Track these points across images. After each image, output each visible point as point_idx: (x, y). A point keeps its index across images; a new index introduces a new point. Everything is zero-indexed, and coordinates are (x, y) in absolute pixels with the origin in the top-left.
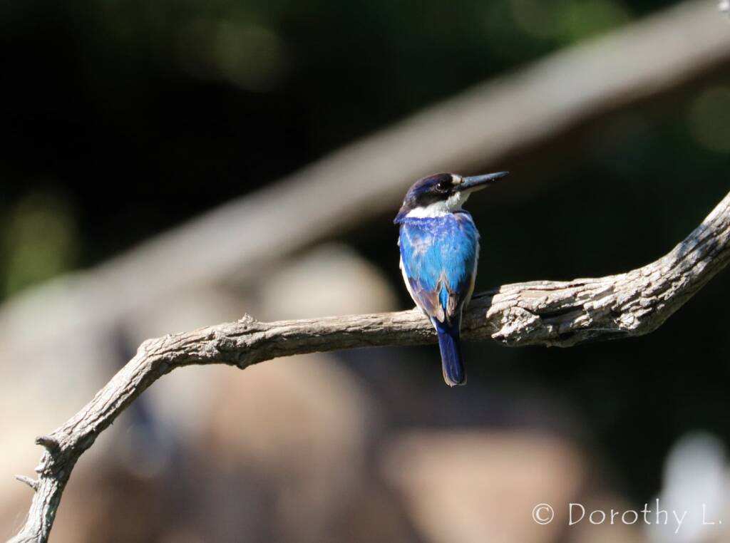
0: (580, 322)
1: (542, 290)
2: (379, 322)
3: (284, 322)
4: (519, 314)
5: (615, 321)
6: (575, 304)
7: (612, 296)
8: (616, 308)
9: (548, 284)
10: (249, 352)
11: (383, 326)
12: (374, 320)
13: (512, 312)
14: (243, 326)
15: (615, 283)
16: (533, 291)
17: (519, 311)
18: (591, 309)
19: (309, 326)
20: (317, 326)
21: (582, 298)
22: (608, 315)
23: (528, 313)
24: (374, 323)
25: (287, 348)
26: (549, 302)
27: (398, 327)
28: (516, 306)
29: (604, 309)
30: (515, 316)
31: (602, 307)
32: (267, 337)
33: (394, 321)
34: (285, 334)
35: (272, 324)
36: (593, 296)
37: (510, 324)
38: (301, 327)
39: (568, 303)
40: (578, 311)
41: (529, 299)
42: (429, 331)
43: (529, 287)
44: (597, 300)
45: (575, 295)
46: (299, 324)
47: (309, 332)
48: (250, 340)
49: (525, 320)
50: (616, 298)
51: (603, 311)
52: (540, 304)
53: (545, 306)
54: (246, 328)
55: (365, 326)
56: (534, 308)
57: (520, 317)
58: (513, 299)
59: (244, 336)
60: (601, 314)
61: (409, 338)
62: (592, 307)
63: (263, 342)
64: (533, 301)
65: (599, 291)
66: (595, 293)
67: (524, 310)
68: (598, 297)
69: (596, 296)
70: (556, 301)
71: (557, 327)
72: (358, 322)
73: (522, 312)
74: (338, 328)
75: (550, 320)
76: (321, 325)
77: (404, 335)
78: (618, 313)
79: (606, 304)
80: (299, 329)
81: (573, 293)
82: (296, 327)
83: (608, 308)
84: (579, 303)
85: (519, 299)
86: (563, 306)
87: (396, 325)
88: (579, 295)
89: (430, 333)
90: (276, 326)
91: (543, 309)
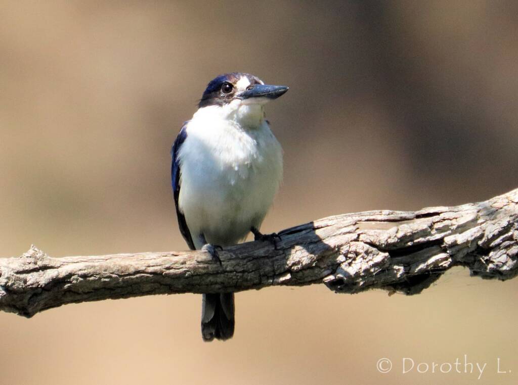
0: (437, 262)
1: (384, 221)
2: (182, 261)
3: (76, 258)
4: (361, 251)
5: (483, 260)
6: (432, 238)
7: (478, 227)
8: (484, 243)
9: (389, 214)
10: (41, 294)
11: (187, 266)
12: (175, 259)
13: (353, 249)
14: (32, 260)
15: (478, 212)
16: (373, 223)
17: (361, 247)
18: (454, 245)
19: (104, 264)
20: (113, 264)
21: (440, 230)
22: (473, 252)
23: (374, 249)
24: (176, 263)
25: (80, 291)
26: (400, 235)
27: (204, 268)
28: (357, 240)
29: (469, 245)
30: (357, 254)
31: (468, 242)
32: (61, 276)
33: (199, 260)
34: (80, 273)
35: (63, 259)
36: (454, 227)
37: (350, 264)
38: (96, 264)
39: (422, 236)
40: (434, 247)
41: (373, 231)
42: (240, 274)
43: (367, 218)
44: (460, 233)
45: (431, 227)
46: (92, 260)
47: (105, 270)
48: (43, 278)
49: (370, 257)
50: (484, 231)
51: (468, 247)
52: (390, 237)
53: (396, 240)
54: (35, 263)
55: (167, 266)
56: (383, 242)
57: (363, 254)
58: (350, 232)
59: (35, 274)
60: (465, 251)
61: (216, 283)
62: (456, 241)
63: (57, 282)
64: (380, 233)
65: (462, 221)
66: (456, 223)
67: (368, 246)
68: (462, 228)
69: (459, 227)
70: (409, 234)
71: (408, 268)
72: (159, 261)
73: (365, 249)
74: (136, 266)
75: (399, 258)
76: (117, 263)
77: (211, 279)
78: (485, 249)
79: (473, 238)
80: (93, 267)
81: (429, 224)
82: (91, 264)
83: (475, 244)
84: (438, 236)
85: (358, 232)
86: (416, 241)
87: (201, 265)
88: (436, 226)
89: (241, 277)
90: (68, 263)
91: (394, 244)
